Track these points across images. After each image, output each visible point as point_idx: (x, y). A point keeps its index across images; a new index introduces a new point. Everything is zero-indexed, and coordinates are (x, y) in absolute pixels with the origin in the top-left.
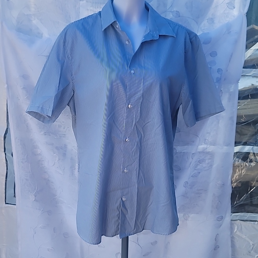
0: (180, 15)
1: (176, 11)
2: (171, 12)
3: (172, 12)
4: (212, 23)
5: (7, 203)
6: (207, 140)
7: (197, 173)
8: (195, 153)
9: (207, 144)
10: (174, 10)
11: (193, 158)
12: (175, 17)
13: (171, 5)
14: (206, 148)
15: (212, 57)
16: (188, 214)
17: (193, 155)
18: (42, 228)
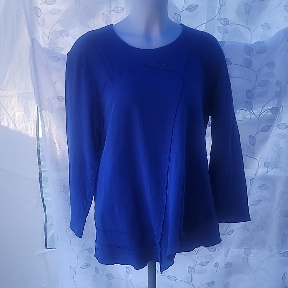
0: (229, 23)
1: (225, 18)
3: (219, 19)
4: (268, 29)
5: (47, 247)
6: (268, 162)
7: (258, 201)
8: (254, 179)
9: (268, 167)
10: (221, 18)
11: (252, 184)
12: (223, 25)
13: (218, 12)
14: (267, 172)
15: (269, 68)
16: (249, 250)
17: (251, 181)
18: (82, 268)
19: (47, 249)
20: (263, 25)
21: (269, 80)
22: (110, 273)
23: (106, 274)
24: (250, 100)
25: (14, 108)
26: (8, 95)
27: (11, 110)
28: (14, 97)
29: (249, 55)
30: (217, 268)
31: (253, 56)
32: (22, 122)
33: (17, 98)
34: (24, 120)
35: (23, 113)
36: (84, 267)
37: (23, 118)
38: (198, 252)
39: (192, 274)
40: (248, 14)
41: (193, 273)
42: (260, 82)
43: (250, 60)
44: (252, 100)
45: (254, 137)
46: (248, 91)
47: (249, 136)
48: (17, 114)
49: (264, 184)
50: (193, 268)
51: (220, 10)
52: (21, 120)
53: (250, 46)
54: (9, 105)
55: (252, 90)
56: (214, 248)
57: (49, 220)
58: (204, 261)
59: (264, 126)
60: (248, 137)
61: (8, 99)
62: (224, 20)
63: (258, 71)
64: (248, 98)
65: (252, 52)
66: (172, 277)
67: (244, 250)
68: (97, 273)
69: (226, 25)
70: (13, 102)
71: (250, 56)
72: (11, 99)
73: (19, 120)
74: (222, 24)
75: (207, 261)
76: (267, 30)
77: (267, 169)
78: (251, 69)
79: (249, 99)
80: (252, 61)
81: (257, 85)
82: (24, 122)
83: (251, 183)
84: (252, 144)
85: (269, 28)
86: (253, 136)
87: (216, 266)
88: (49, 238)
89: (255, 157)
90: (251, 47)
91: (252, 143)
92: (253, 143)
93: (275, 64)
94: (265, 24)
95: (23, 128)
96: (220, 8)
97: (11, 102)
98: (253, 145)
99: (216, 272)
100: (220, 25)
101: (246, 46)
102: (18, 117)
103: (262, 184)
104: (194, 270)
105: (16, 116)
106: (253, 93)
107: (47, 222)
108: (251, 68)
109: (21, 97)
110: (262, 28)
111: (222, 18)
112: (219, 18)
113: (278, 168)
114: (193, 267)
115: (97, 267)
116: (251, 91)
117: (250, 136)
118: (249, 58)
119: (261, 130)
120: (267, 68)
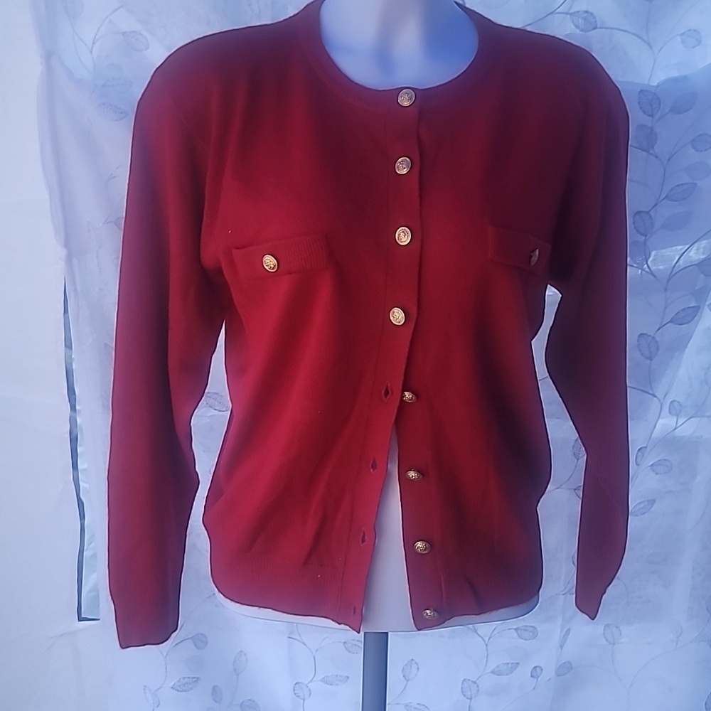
0: (597, 25)
1: (586, 12)
2: (567, 13)
3: (571, 14)
4: (698, 45)
5: (83, 616)
6: (679, 402)
7: (646, 503)
8: (646, 447)
9: (677, 416)
10: (577, 10)
11: (638, 462)
12: (582, 30)
14: (674, 427)
15: (697, 151)
16: (617, 627)
17: (640, 454)
18: (178, 688)
19: (80, 619)
20: (683, 34)
21: (696, 184)
22: (250, 700)
23: (241, 701)
24: (644, 238)
29: (649, 116)
30: (535, 680)
31: (660, 119)
36: (181, 687)
38: (491, 640)
39: (471, 699)
41: (473, 696)
42: (671, 190)
43: (652, 129)
44: (650, 237)
45: (653, 338)
46: (639, 212)
47: (639, 333)
49: (665, 460)
50: (475, 683)
53: (653, 91)
55: (650, 211)
56: (532, 629)
57: (91, 543)
58: (505, 664)
59: (681, 308)
60: (637, 336)
62: (585, 15)
63: (669, 160)
64: (638, 231)
65: (659, 108)
66: (417, 706)
67: (604, 630)
68: (216, 702)
69: (590, 31)
71: (651, 118)
74: (577, 27)
75: (512, 663)
76: (694, 47)
77: (675, 419)
78: (651, 154)
79: (642, 234)
80: (656, 135)
81: (663, 196)
83: (638, 460)
84: (647, 358)
85: (699, 42)
86: (650, 336)
87: (534, 674)
88: (90, 592)
89: (652, 389)
90: (655, 94)
91: (647, 354)
92: (650, 353)
94: (690, 30)
98: (651, 360)
99: (534, 689)
100: (571, 29)
101: (641, 91)
103: (659, 459)
104: (478, 686)
106: (651, 218)
107: (85, 548)
108: (651, 151)
110: (683, 42)
111: (578, 12)
112: (572, 11)
113: (704, 416)
114: (474, 680)
115: (216, 686)
116: (648, 213)
117: (641, 334)
118: (650, 125)
119: (673, 318)
120: (692, 151)
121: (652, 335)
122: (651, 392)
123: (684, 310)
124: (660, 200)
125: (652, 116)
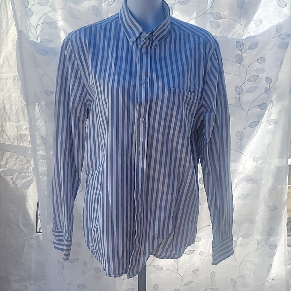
0: (221, 17)
2: (210, 13)
3: (212, 14)
6: (257, 157)
7: (245, 195)
8: (241, 173)
9: (256, 162)
12: (216, 19)
13: (211, 6)
14: (255, 167)
15: (259, 63)
17: (238, 175)
19: (37, 232)
20: (255, 20)
21: (258, 76)
24: (239, 95)
25: (10, 90)
26: (3, 77)
27: (7, 92)
28: (10, 80)
30: (202, 256)
31: (244, 52)
32: (19, 103)
33: (13, 80)
34: (21, 101)
35: (19, 94)
37: (20, 99)
39: (178, 263)
40: (241, 8)
42: (249, 78)
43: (241, 56)
44: (241, 95)
45: (242, 132)
46: (238, 86)
48: (13, 95)
49: (252, 179)
51: (213, 4)
52: (18, 101)
53: (241, 41)
54: (5, 87)
56: (199, 238)
58: (189, 251)
60: (236, 132)
61: (3, 81)
62: (217, 14)
63: (248, 67)
64: (237, 93)
65: (244, 48)
66: (158, 266)
68: (85, 267)
69: (218, 20)
70: (9, 84)
72: (7, 81)
73: (15, 101)
74: (214, 18)
75: (192, 250)
76: (259, 25)
78: (242, 65)
79: (239, 94)
80: (243, 57)
81: (246, 80)
82: (20, 103)
83: (237, 177)
84: (240, 140)
85: (261, 23)
86: (241, 132)
89: (242, 151)
91: (240, 138)
93: (265, 59)
94: (258, 19)
95: (20, 109)
96: (213, 2)
97: (6, 84)
99: (201, 259)
100: (212, 19)
101: (237, 41)
102: (15, 98)
105: (13, 97)
106: (242, 88)
109: (17, 80)
110: (255, 23)
111: (214, 13)
112: (212, 12)
115: (85, 262)
116: (241, 86)
117: (238, 131)
118: (240, 54)
119: (249, 125)
120: (257, 63)
121: (242, 131)
122: (241, 152)
123: (253, 122)
124: (245, 81)
125: (241, 51)
